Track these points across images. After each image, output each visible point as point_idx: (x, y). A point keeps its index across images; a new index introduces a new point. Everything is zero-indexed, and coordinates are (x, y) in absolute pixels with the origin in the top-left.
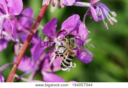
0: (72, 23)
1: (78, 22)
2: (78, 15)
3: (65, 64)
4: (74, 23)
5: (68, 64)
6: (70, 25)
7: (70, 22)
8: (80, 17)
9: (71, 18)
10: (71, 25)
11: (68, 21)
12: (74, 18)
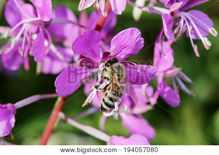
0: (126, 41)
1: (138, 40)
2: (137, 29)
3: (107, 104)
4: (129, 42)
5: (111, 105)
6: (123, 43)
7: (123, 39)
8: (140, 33)
9: (124, 33)
10: (125, 44)
11: (120, 37)
12: (129, 32)
